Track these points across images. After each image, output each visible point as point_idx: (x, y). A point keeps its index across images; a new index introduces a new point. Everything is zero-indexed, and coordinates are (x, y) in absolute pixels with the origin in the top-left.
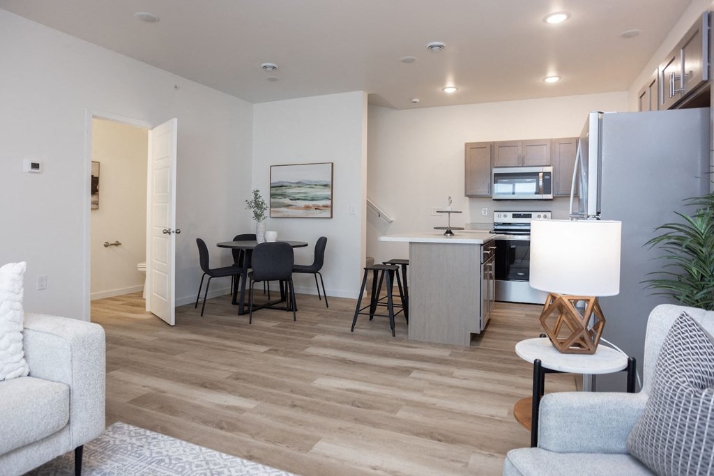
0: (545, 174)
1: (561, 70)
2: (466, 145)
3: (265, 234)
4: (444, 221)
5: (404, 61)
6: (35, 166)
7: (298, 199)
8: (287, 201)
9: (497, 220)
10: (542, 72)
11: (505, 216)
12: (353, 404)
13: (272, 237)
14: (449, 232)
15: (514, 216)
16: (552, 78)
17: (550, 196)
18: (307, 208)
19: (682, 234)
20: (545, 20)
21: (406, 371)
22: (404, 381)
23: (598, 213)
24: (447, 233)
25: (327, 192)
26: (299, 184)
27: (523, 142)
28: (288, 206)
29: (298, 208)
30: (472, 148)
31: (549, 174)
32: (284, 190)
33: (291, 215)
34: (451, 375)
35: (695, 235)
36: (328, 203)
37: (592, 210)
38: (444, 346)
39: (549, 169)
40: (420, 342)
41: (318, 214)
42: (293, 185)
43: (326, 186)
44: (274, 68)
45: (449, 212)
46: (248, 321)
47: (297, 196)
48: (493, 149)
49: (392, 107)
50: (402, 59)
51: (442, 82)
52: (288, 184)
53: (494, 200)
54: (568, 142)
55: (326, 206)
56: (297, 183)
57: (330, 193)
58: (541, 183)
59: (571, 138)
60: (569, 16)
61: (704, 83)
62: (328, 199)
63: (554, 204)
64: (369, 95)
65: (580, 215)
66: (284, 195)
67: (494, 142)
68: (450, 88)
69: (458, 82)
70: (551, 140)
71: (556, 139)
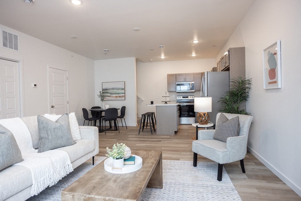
0: (192, 84)
1: (196, 53)
2: (168, 75)
3: (105, 106)
4: (164, 99)
5: (151, 50)
6: (35, 85)
7: (113, 94)
8: (109, 95)
9: (178, 99)
10: (191, 53)
11: (180, 97)
12: (149, 148)
13: (107, 107)
14: (166, 103)
15: (183, 97)
16: (194, 55)
17: (194, 91)
18: (116, 97)
19: (224, 100)
20: (193, 42)
21: (160, 141)
22: (160, 143)
23: (207, 96)
24: (165, 103)
25: (123, 91)
26: (113, 89)
27: (185, 74)
28: (109, 96)
29: (113, 97)
30: (170, 76)
31: (193, 84)
32: (107, 91)
33: (110, 99)
34: (172, 141)
35: (226, 99)
36: (124, 95)
37: (206, 95)
38: (168, 135)
39: (193, 82)
40: (160, 135)
41: (120, 99)
42: (111, 89)
43: (123, 89)
44: (108, 51)
45: (166, 97)
46: (105, 134)
47: (112, 93)
48: (176, 76)
49: (142, 62)
50: (150, 49)
51: (160, 55)
52: (109, 89)
53: (177, 92)
54: (198, 74)
55: (123, 96)
56: (112, 88)
57: (124, 92)
58: (191, 87)
59: (199, 73)
60: (199, 41)
61: (228, 66)
62: (124, 93)
63: (195, 93)
64: (136, 59)
65: (203, 96)
66: (107, 93)
67: (176, 74)
68: (163, 57)
69: (165, 55)
70: (194, 73)
71: (195, 73)
